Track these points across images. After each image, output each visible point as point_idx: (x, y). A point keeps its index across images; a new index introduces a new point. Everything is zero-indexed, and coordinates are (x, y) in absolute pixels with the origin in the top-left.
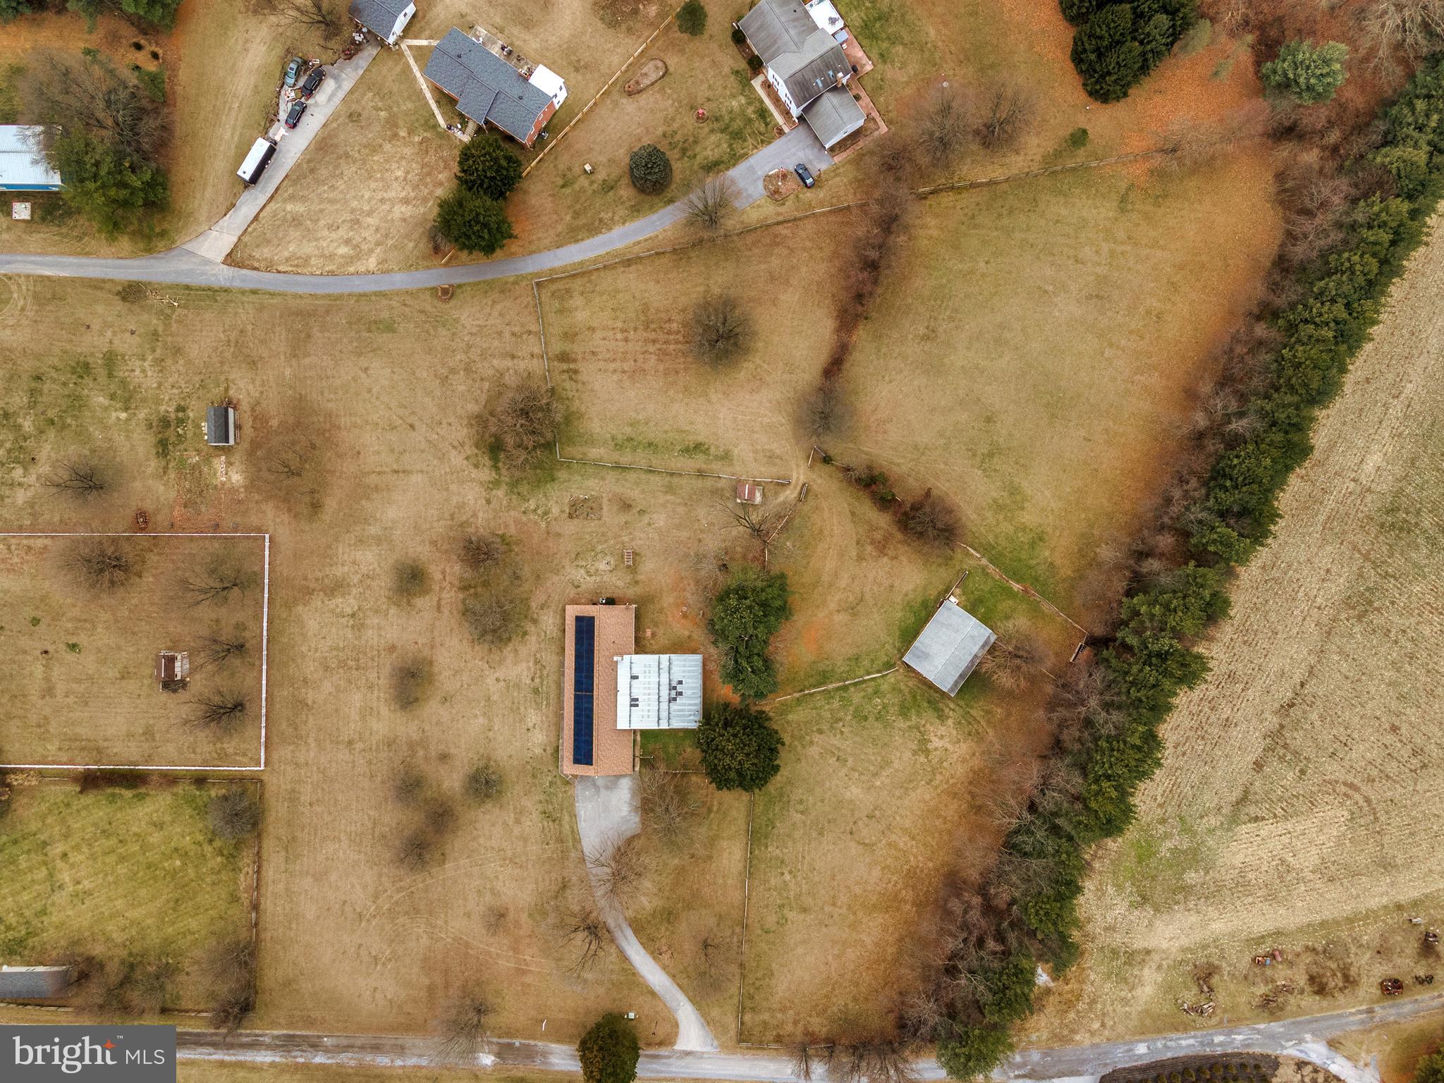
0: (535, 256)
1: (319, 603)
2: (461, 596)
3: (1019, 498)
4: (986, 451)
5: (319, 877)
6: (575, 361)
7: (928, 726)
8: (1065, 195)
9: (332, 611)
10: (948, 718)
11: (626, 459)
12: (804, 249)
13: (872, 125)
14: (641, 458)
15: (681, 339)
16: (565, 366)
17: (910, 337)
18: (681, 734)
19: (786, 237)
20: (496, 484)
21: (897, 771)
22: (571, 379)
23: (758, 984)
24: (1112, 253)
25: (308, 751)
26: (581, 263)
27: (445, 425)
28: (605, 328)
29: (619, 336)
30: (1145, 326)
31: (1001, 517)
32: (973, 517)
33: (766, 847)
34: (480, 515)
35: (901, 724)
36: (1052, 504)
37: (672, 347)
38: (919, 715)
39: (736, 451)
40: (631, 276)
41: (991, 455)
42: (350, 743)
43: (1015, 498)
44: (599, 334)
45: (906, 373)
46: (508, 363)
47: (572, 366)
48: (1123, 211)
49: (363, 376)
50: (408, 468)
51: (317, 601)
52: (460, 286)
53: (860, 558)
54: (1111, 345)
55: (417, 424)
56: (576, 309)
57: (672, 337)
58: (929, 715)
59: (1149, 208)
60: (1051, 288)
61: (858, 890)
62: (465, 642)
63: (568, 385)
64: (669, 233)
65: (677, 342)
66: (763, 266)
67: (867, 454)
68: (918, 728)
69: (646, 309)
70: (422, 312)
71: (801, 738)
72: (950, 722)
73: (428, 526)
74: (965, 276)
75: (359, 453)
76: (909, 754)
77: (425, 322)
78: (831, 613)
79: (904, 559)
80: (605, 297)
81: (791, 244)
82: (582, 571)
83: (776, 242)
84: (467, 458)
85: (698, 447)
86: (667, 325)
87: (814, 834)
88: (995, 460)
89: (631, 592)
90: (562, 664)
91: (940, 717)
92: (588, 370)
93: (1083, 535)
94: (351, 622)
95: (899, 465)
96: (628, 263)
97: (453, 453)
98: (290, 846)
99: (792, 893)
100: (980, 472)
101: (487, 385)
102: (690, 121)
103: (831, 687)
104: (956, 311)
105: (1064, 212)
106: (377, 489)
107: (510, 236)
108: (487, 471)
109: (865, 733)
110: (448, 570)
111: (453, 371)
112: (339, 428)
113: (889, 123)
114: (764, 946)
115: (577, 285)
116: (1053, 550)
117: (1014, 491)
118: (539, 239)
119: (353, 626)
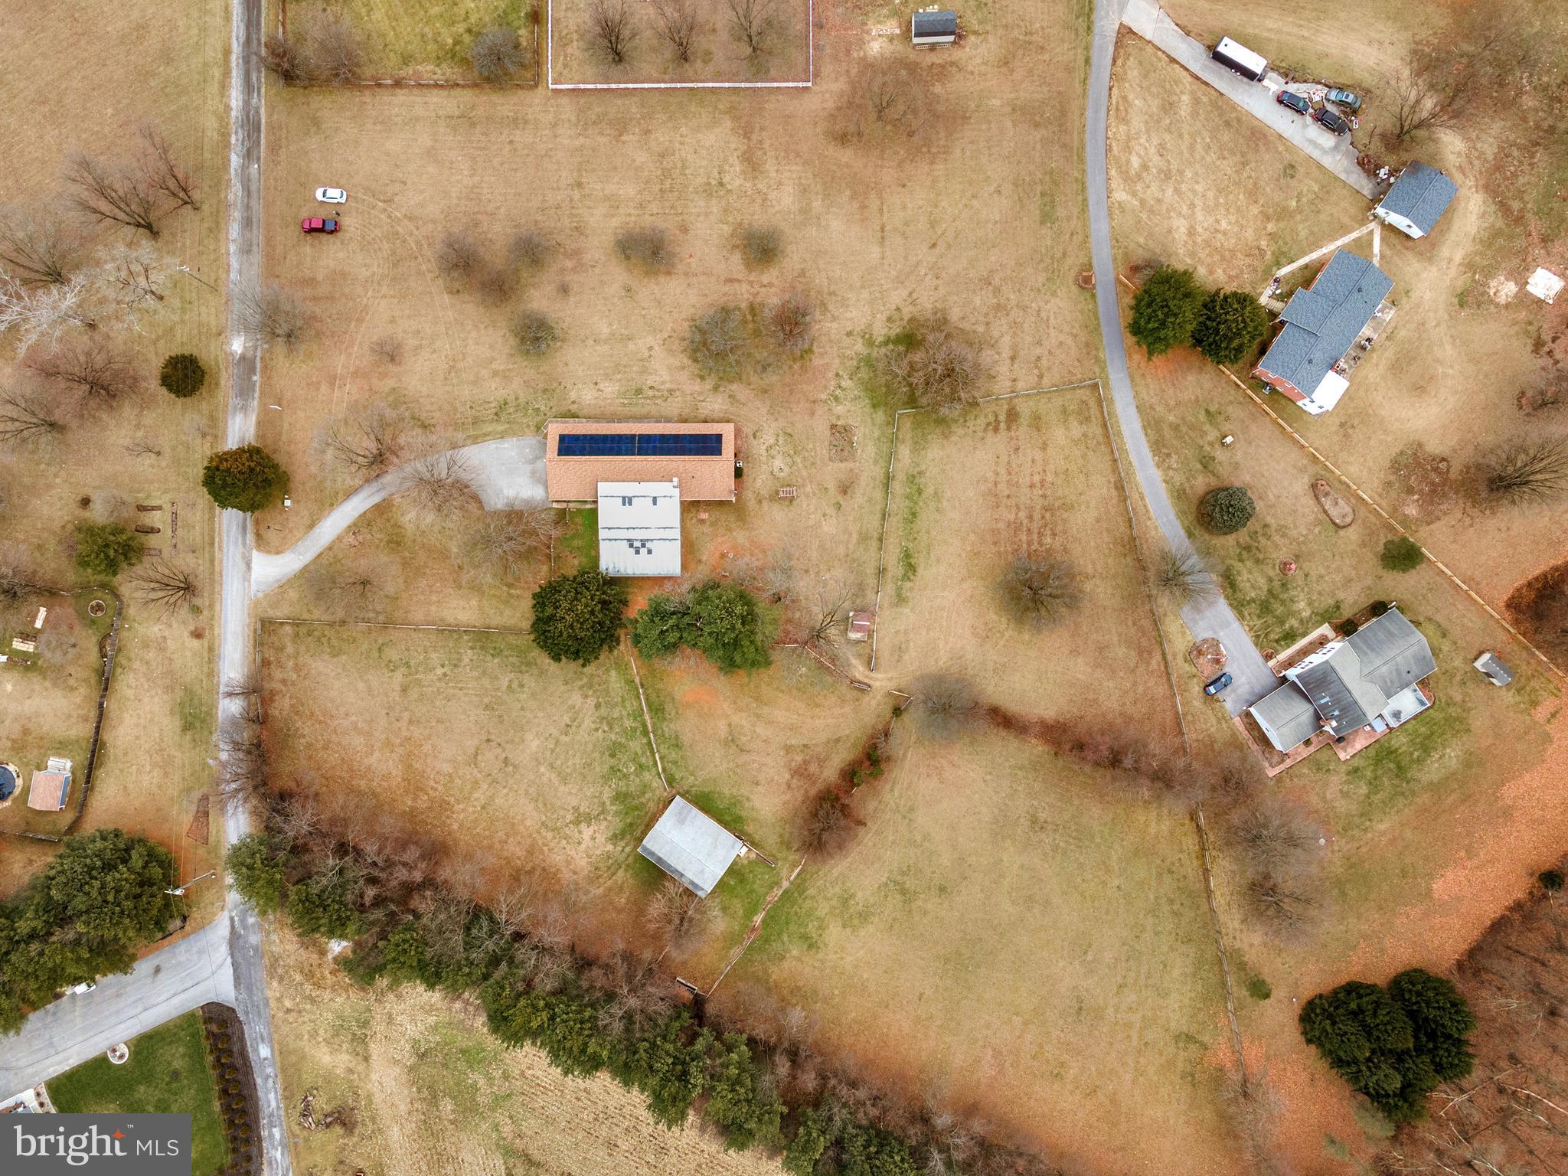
0: (1128, 381)
1: (733, 146)
2: (743, 305)
3: (856, 922)
4: (907, 885)
5: (431, 154)
6: (1009, 428)
7: (605, 823)
8: (1194, 975)
9: (726, 160)
10: (615, 845)
11: (897, 487)
12: (1135, 684)
13: (1275, 760)
14: (898, 505)
15: (1033, 548)
16: (1002, 417)
17: (1035, 803)
18: (593, 553)
19: (1148, 663)
20: (870, 343)
21: (556, 790)
22: (988, 424)
23: (324, 640)
24: (1128, 1025)
25: (570, 137)
26: (1119, 434)
27: (935, 282)
28: (1045, 462)
29: (1037, 478)
30: (1048, 1061)
31: (834, 902)
32: (835, 872)
33: (472, 648)
34: (835, 325)
35: (607, 794)
36: (849, 959)
37: (1024, 538)
38: (617, 813)
39: (907, 611)
40: (1105, 490)
41: (903, 892)
42: (579, 185)
43: (855, 917)
44: (1038, 455)
45: (995, 798)
46: (1006, 353)
47: (1003, 425)
48: (1177, 1038)
49: (992, 189)
50: (887, 243)
51: (737, 144)
52: (1093, 296)
53: (788, 749)
54: (1026, 1023)
55: (937, 251)
56: (1067, 429)
57: (1035, 536)
58: (618, 824)
59: (1180, 1065)
60: (1090, 958)
61: (427, 748)
62: (693, 311)
63: (981, 421)
64: (1153, 533)
65: (1029, 543)
66: (1115, 639)
67: (905, 755)
68: (603, 812)
69: (1068, 507)
70: (1064, 254)
71: (591, 686)
72: (610, 847)
73: (822, 266)
74: (1104, 863)
75: (904, 186)
76: (574, 802)
77: (1052, 258)
78: (727, 716)
79: (788, 796)
80: (1081, 462)
81: (1141, 669)
82: (772, 441)
83: (1143, 653)
84: (898, 309)
85: (911, 568)
86: (1048, 532)
87: (486, 700)
88: (898, 896)
89: (749, 495)
90: (668, 420)
91: (615, 836)
92: (998, 443)
93: (815, 992)
94: (714, 182)
95: (892, 790)
96: (1120, 487)
97: (905, 293)
98: (465, 120)
99: (420, 676)
100: (884, 879)
101: (981, 329)
102: (1283, 554)
103: (647, 717)
104: (1064, 854)
105: (1176, 973)
106: (864, 207)
107: (1150, 353)
108: (884, 331)
109: (597, 755)
110: (773, 290)
111: (997, 291)
112: (932, 163)
113: (1279, 779)
114: (365, 647)
115: (1095, 429)
116: (799, 959)
117: (864, 917)
118: (1147, 386)
119: (709, 184)
